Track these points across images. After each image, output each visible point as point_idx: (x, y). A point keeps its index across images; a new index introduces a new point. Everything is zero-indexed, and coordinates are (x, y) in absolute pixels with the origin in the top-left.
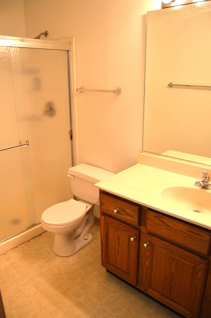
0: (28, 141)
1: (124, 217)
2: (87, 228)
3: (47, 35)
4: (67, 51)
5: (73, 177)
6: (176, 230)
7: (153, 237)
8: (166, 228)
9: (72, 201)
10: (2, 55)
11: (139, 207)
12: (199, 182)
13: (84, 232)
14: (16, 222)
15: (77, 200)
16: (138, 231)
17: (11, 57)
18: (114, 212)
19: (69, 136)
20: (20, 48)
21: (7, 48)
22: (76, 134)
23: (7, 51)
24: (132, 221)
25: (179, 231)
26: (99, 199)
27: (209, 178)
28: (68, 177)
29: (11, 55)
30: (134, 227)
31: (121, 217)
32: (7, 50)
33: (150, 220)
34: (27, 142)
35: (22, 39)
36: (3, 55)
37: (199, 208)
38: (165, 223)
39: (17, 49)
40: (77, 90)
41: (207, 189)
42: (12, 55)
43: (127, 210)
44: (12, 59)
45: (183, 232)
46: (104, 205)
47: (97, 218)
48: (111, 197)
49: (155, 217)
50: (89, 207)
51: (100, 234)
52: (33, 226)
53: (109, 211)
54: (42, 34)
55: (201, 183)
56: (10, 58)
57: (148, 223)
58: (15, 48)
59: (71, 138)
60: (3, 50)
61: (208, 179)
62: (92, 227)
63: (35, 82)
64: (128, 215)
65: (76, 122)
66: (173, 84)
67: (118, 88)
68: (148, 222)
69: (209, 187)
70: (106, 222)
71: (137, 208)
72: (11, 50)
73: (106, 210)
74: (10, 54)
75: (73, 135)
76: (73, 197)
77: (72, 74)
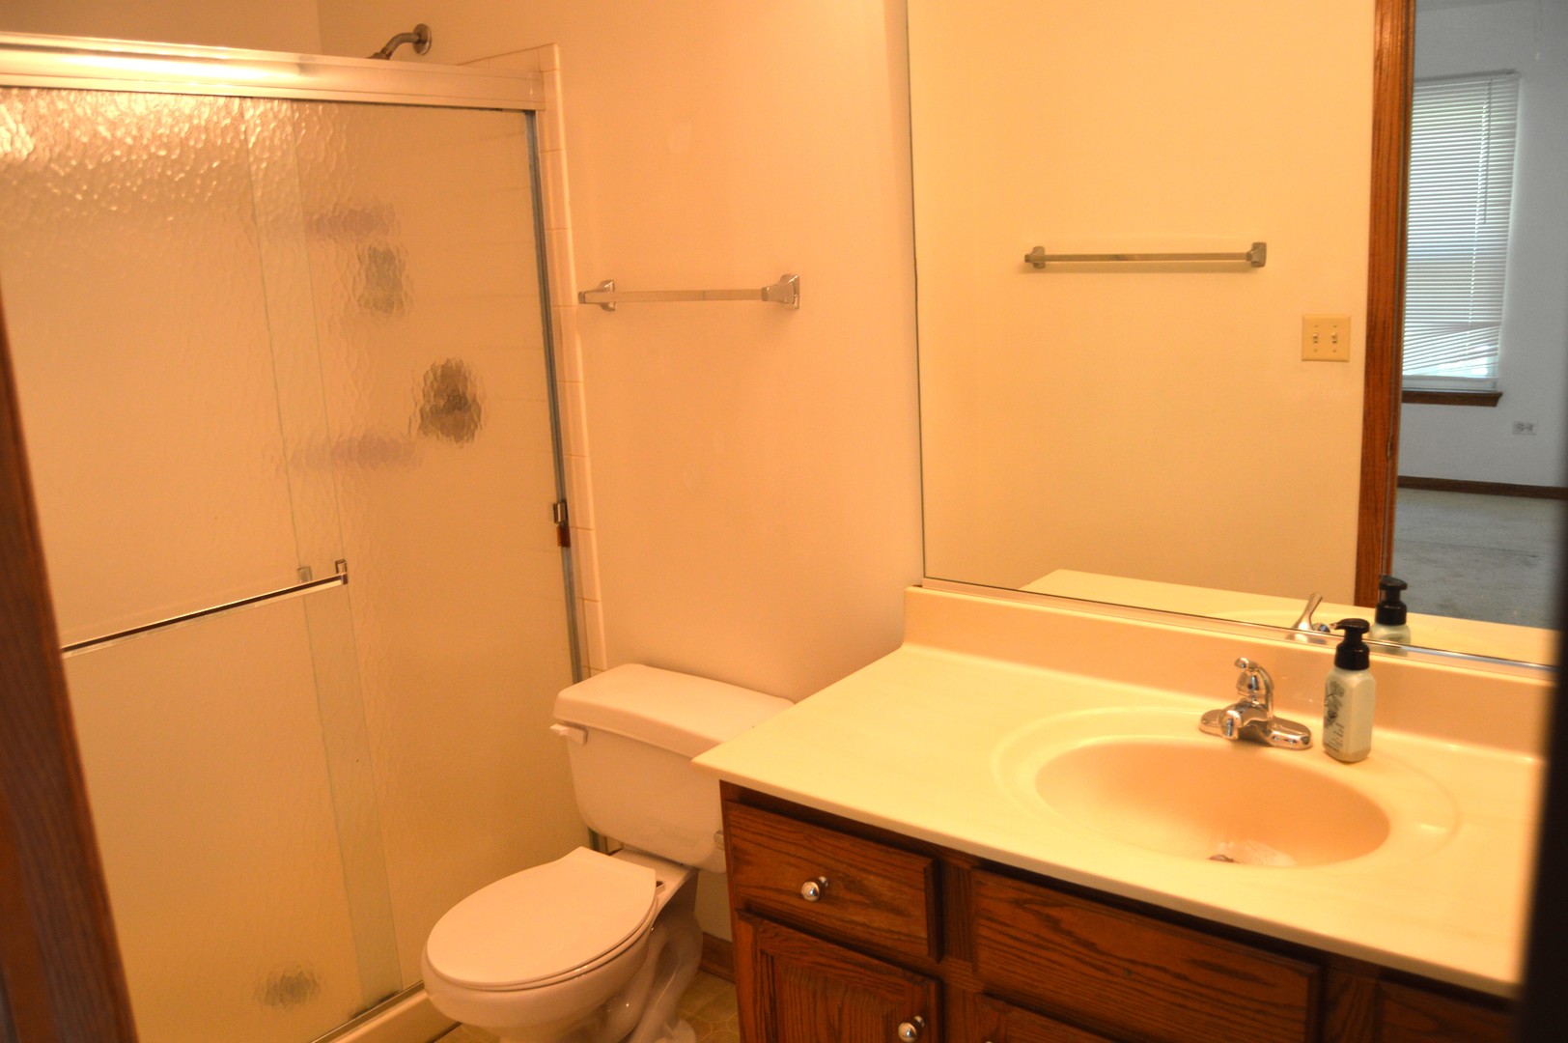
0: (343, 561)
1: (860, 919)
2: (665, 998)
3: (424, 42)
4: (526, 112)
5: (581, 733)
6: (1132, 961)
7: (1016, 1014)
8: (1077, 959)
9: (584, 857)
10: (203, 137)
11: (930, 861)
12: (1224, 712)
13: (654, 1017)
14: (292, 989)
15: (610, 854)
16: (933, 986)
17: (250, 146)
18: (801, 896)
19: (552, 530)
20: (295, 105)
21: (226, 106)
22: (587, 515)
23: (228, 121)
24: (899, 933)
25: (1146, 965)
26: (722, 837)
27: (1269, 689)
28: (555, 734)
29: (246, 140)
30: (911, 969)
31: (841, 920)
32: (229, 113)
33: (994, 925)
34: (340, 566)
35: (301, 58)
36: (207, 140)
37: (1231, 844)
38: (1069, 933)
39: (279, 111)
40: (582, 298)
41: (1267, 744)
42: (253, 139)
43: (872, 878)
44: (251, 159)
45: (1165, 970)
46: (749, 863)
47: (718, 939)
48: (783, 819)
49: (1018, 903)
50: (673, 883)
51: (737, 1019)
52: (382, 1001)
53: (779, 891)
54: (402, 42)
55: (1235, 714)
56: (243, 149)
57: (985, 938)
58: (269, 105)
59: (564, 538)
60: (205, 116)
61: (1263, 692)
62: (690, 991)
63: (374, 269)
64: (877, 903)
65: (583, 456)
66: (1048, 252)
67: (785, 278)
68: (984, 932)
69: (1275, 733)
70: (762, 952)
71: (921, 863)
72: (248, 115)
73: (763, 888)
74: (245, 132)
75: (570, 523)
76: (587, 838)
77: (553, 225)
